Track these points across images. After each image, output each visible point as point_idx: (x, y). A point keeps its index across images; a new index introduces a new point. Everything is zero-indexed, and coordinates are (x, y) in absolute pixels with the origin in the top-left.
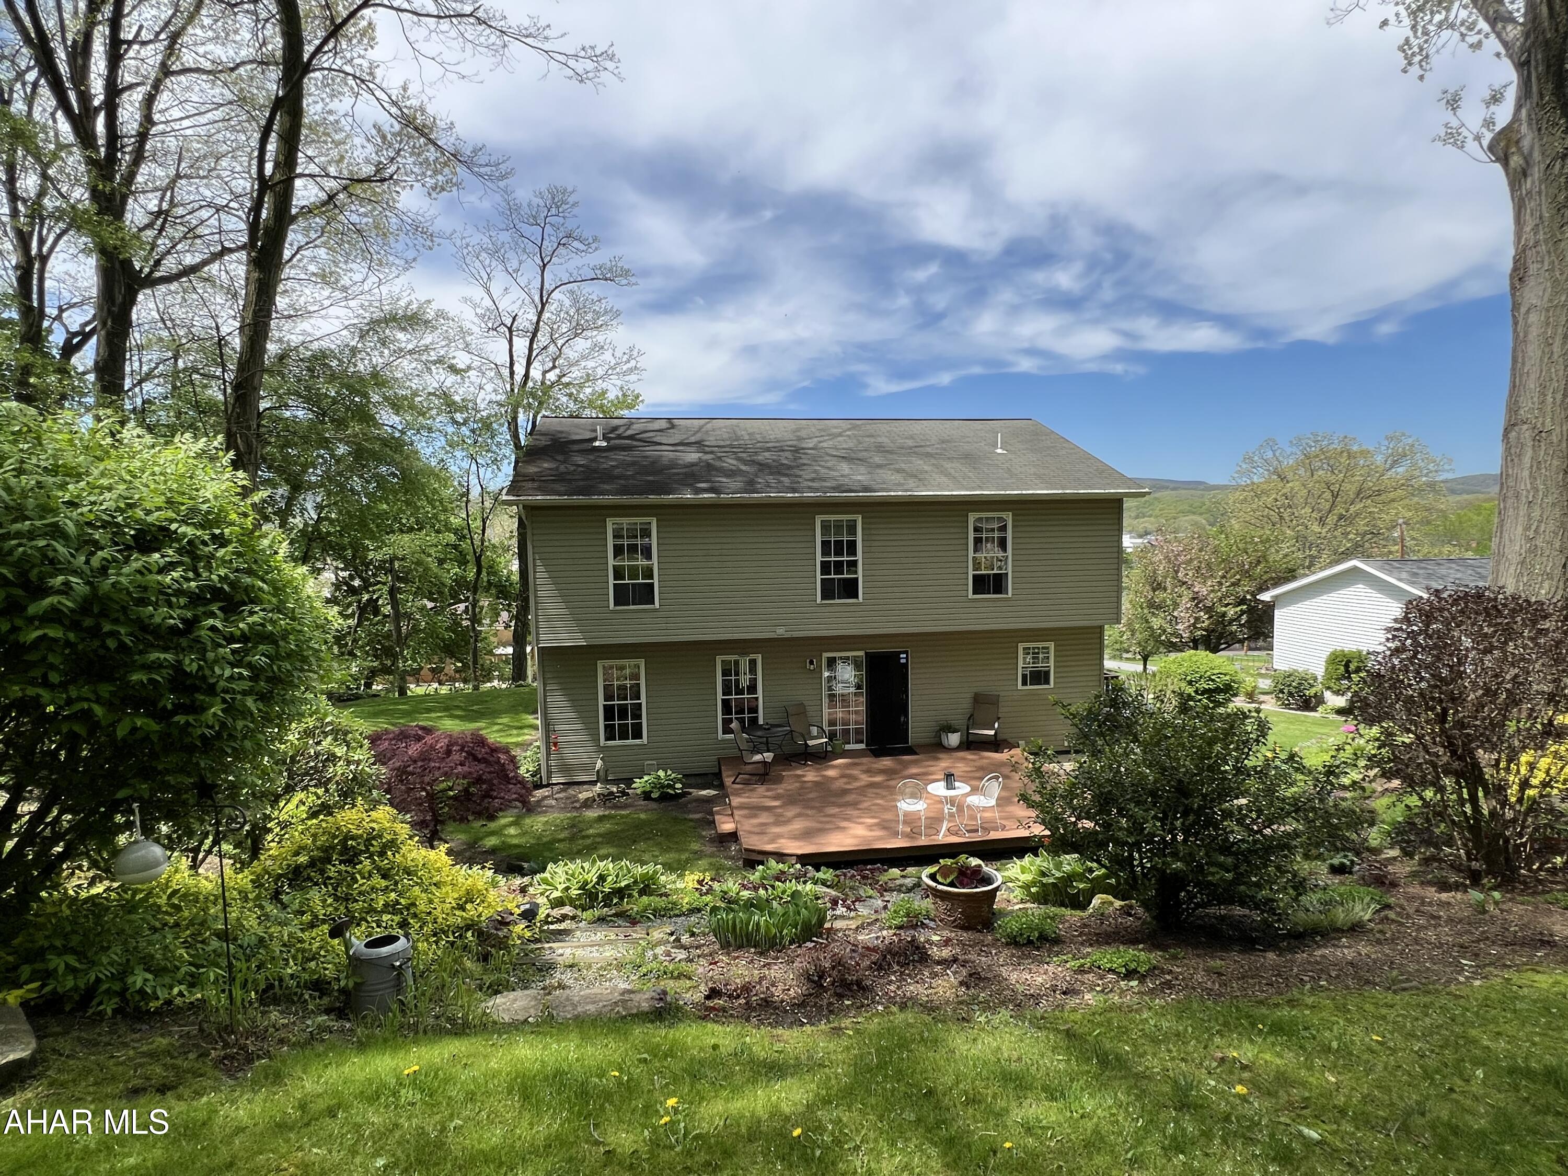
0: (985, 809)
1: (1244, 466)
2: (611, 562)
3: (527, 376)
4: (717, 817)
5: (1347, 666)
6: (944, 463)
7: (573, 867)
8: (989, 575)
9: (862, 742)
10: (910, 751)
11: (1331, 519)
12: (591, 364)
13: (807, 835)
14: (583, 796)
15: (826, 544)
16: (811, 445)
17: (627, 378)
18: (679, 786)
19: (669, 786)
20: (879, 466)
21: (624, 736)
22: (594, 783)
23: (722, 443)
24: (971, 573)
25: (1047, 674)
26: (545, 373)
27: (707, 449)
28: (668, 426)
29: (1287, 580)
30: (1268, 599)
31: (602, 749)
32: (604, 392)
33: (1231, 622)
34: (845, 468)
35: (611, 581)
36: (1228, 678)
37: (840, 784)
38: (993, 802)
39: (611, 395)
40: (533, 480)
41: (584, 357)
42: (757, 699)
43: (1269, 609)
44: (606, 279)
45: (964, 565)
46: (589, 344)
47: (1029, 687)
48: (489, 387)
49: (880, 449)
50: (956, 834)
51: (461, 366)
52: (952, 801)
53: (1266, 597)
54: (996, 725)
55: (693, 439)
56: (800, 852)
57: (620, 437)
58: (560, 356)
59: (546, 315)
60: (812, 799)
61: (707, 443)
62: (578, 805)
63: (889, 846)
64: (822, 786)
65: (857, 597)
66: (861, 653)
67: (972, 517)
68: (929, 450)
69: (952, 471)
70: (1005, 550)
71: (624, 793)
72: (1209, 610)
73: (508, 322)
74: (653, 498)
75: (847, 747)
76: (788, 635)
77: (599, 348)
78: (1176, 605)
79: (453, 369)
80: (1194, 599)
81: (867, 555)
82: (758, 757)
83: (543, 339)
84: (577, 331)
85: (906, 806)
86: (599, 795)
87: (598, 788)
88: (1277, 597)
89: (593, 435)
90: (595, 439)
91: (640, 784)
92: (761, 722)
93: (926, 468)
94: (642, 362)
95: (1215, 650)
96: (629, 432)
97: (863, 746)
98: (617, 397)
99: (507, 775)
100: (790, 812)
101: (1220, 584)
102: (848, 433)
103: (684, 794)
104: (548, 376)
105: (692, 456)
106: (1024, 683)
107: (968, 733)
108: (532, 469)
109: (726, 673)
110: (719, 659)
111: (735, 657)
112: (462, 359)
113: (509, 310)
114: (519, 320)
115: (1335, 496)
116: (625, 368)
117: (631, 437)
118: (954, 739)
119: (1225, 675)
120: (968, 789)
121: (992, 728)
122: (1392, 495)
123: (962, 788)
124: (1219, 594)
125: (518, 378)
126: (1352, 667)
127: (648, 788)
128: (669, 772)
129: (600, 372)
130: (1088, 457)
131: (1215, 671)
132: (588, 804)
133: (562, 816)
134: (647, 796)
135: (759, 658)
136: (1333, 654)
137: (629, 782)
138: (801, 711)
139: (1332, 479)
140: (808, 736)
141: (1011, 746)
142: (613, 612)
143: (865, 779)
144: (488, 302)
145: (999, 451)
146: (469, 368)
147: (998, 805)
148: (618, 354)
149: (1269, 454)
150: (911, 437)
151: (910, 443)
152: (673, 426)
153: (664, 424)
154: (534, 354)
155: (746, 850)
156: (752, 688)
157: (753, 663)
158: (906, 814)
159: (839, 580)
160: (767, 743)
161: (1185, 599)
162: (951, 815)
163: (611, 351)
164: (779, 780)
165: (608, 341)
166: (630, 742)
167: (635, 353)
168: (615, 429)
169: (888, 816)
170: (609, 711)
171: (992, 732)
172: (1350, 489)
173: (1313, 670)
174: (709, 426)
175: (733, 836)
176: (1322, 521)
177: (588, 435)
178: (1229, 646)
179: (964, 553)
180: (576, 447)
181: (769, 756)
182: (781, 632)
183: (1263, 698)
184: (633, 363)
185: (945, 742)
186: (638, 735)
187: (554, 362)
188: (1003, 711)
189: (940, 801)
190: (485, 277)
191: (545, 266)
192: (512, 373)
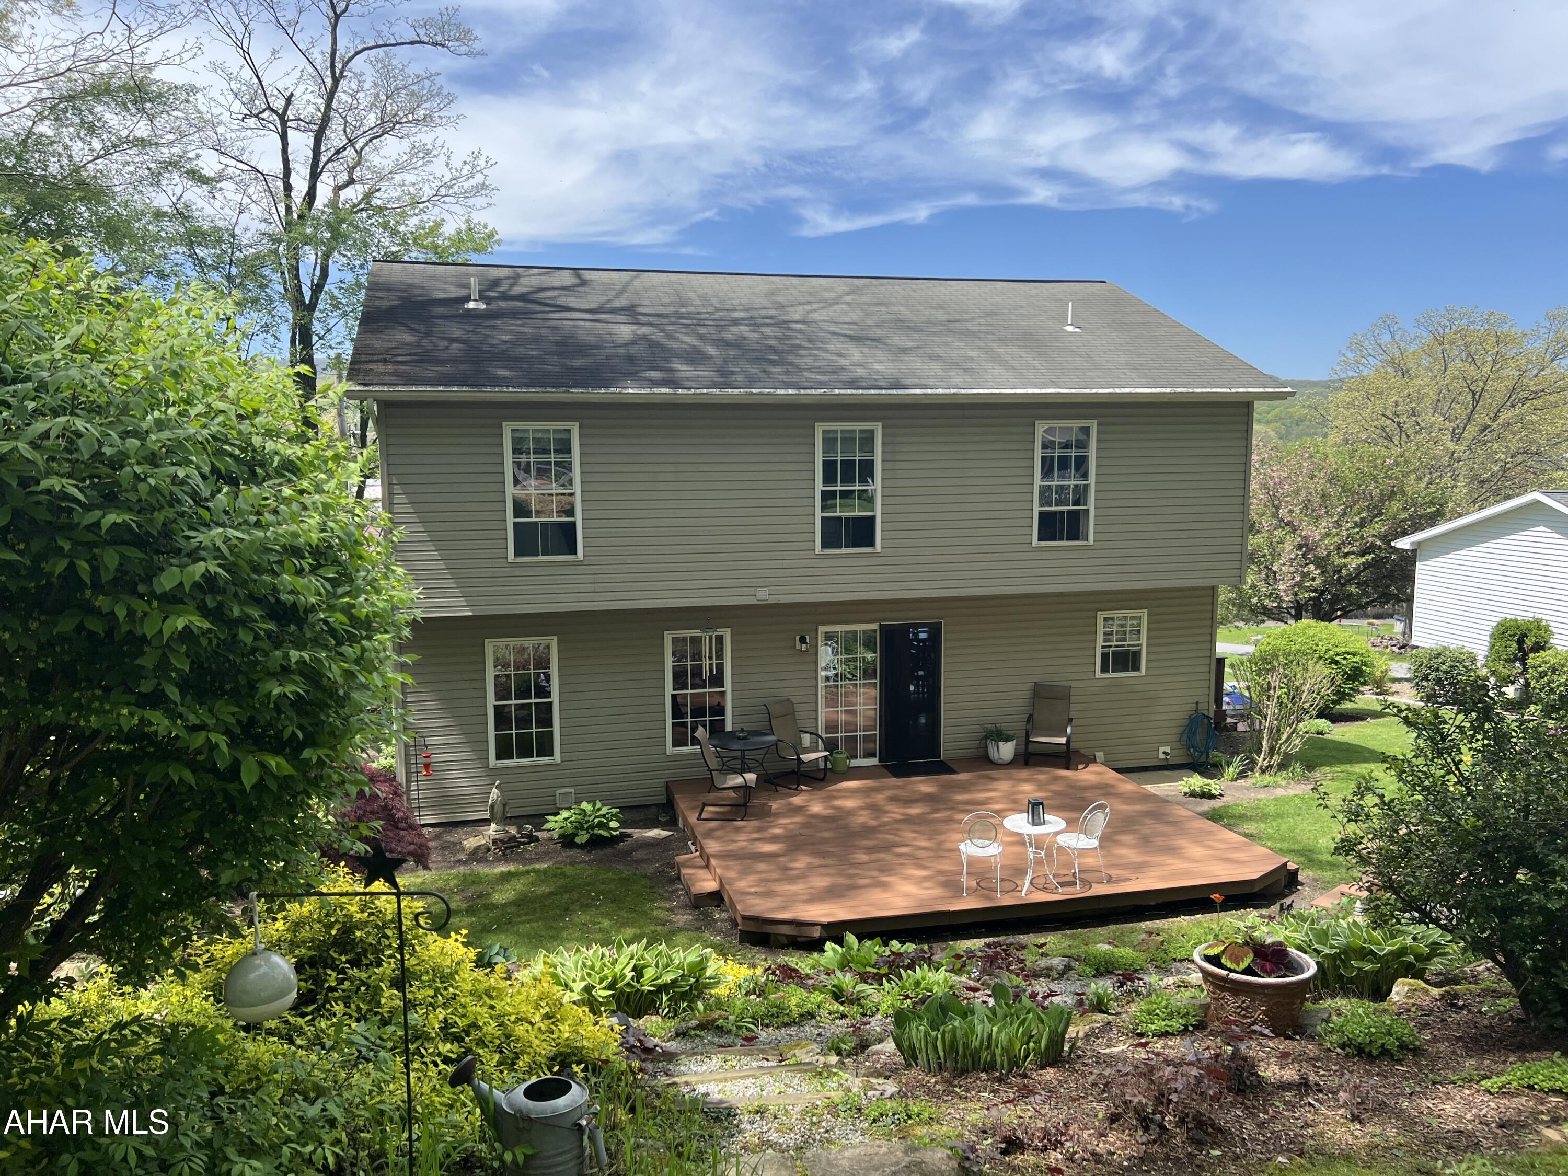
0: (1083, 852)
1: (1350, 355)
2: (510, 490)
3: (311, 195)
4: (684, 871)
5: (1520, 642)
6: (995, 346)
7: (593, 953)
8: (1062, 513)
9: (873, 755)
10: (945, 768)
11: (1471, 431)
12: (409, 177)
13: (831, 894)
14: (471, 843)
15: (829, 467)
16: (797, 317)
17: (471, 201)
18: (614, 824)
19: (601, 825)
20: (904, 350)
21: (526, 752)
22: (487, 822)
23: (661, 310)
24: (1037, 509)
25: (1137, 655)
26: (338, 188)
27: (643, 319)
28: (575, 281)
29: (1433, 519)
30: (1407, 547)
31: (494, 773)
32: (438, 224)
33: (1350, 580)
34: (856, 353)
35: (511, 519)
36: (1357, 659)
37: (864, 818)
38: (1095, 843)
39: (449, 229)
40: (385, 361)
41: (400, 168)
42: (723, 694)
43: (1409, 560)
44: (436, 44)
45: (1027, 497)
46: (406, 145)
47: (1112, 675)
48: (255, 210)
49: (901, 324)
50: (1044, 889)
51: (208, 172)
52: (1038, 843)
53: (1404, 543)
54: (1069, 730)
55: (617, 304)
56: (826, 920)
57: (505, 297)
58: (358, 163)
59: (342, 96)
60: (825, 841)
61: (641, 310)
62: (463, 857)
63: (952, 909)
64: (837, 820)
65: (872, 544)
66: (875, 626)
67: (1041, 428)
68: (969, 326)
69: (1008, 358)
70: (1085, 476)
71: (532, 839)
72: (1321, 563)
73: (279, 104)
74: (578, 393)
75: (855, 763)
76: (773, 600)
77: (424, 153)
78: (1276, 555)
79: (197, 177)
80: (1300, 547)
81: (889, 483)
82: (738, 780)
83: (335, 138)
84: (387, 126)
85: (970, 849)
86: (495, 842)
87: (492, 830)
88: (1419, 543)
89: (463, 292)
90: (468, 299)
91: (556, 823)
92: (729, 727)
93: (973, 354)
94: (494, 176)
95: (1327, 617)
96: (517, 290)
97: (874, 761)
98: (459, 232)
99: (393, 816)
100: (802, 862)
101: (1338, 525)
102: (848, 299)
103: (623, 837)
104: (345, 194)
105: (625, 331)
106: (1104, 669)
107: (1028, 742)
108: (378, 343)
109: (679, 655)
110: (668, 636)
111: (696, 633)
112: (209, 163)
113: (281, 86)
114: (296, 103)
115: (1476, 397)
116: (467, 185)
117: (522, 297)
118: (1006, 750)
119: (1354, 655)
120: (1063, 825)
121: (1062, 733)
122: (1552, 398)
123: (1054, 823)
124: (1336, 539)
125: (298, 196)
126: (1528, 643)
127: (570, 828)
128: (599, 805)
129: (427, 192)
130: (1198, 340)
131: (1338, 650)
132: (477, 855)
133: (445, 875)
134: (567, 840)
135: (727, 634)
136: (1500, 624)
137: (538, 819)
138: (788, 710)
139: (1472, 371)
140: (798, 748)
141: (1090, 760)
142: (513, 565)
143: (896, 812)
144: (247, 74)
145: (1070, 329)
146: (220, 178)
147: (1101, 846)
148: (456, 162)
149: (1386, 338)
150: (940, 307)
151: (941, 316)
152: (584, 283)
153: (567, 279)
154: (324, 159)
155: (744, 918)
156: (717, 679)
157: (720, 639)
158: (973, 862)
159: (847, 519)
160: (743, 758)
161: (1288, 546)
162: (1038, 862)
163: (443, 158)
164: (765, 814)
165: (439, 143)
166: (536, 760)
167: (482, 162)
168: (496, 283)
169: (946, 866)
170: (501, 716)
171: (1063, 740)
172: (1498, 388)
173: (1469, 647)
174: (636, 283)
175: (717, 898)
176: (1456, 436)
177: (454, 292)
178: (1346, 615)
179: (1028, 480)
180: (440, 310)
181: (751, 777)
182: (763, 596)
183: (1396, 687)
184: (479, 178)
185: (993, 754)
186: (545, 749)
187: (351, 174)
188: (1075, 709)
189: (1020, 840)
190: (239, 29)
191: (337, 17)
192: (288, 188)
